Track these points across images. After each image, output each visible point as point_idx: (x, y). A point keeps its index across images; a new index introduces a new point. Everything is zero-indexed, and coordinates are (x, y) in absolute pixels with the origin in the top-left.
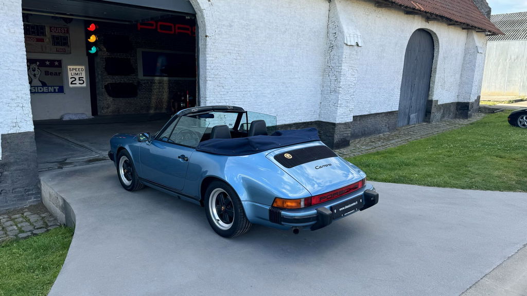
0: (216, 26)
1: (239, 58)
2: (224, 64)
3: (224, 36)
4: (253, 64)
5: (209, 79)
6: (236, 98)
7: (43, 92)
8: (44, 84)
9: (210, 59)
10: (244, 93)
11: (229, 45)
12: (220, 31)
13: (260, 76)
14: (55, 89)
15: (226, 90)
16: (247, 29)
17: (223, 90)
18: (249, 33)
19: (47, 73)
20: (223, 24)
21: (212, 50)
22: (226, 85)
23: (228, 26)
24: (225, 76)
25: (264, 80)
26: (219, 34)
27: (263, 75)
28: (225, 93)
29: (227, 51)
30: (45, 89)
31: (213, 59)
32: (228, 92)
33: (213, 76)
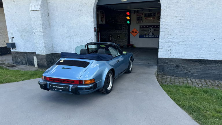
0: (167, 4)
1: (183, 19)
2: (171, 23)
3: (173, 9)
4: (194, 21)
5: (162, 31)
6: (180, 41)
7: (153, 37)
8: (153, 34)
9: (162, 21)
10: (186, 38)
11: (176, 13)
12: (170, 6)
13: (201, 28)
14: (157, 36)
15: (172, 36)
16: (190, 2)
17: (170, 36)
18: (193, 4)
19: (155, 30)
20: (172, 2)
21: (164, 16)
22: (173, 33)
23: (176, 3)
24: (172, 29)
25: (204, 30)
26: (169, 8)
27: (203, 28)
28: (172, 38)
29: (174, 16)
30: (153, 36)
31: (165, 21)
32: (174, 37)
33: (164, 29)
